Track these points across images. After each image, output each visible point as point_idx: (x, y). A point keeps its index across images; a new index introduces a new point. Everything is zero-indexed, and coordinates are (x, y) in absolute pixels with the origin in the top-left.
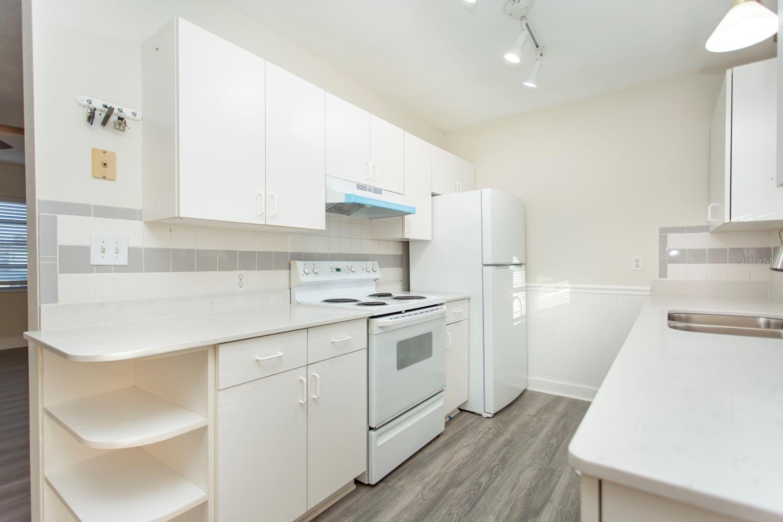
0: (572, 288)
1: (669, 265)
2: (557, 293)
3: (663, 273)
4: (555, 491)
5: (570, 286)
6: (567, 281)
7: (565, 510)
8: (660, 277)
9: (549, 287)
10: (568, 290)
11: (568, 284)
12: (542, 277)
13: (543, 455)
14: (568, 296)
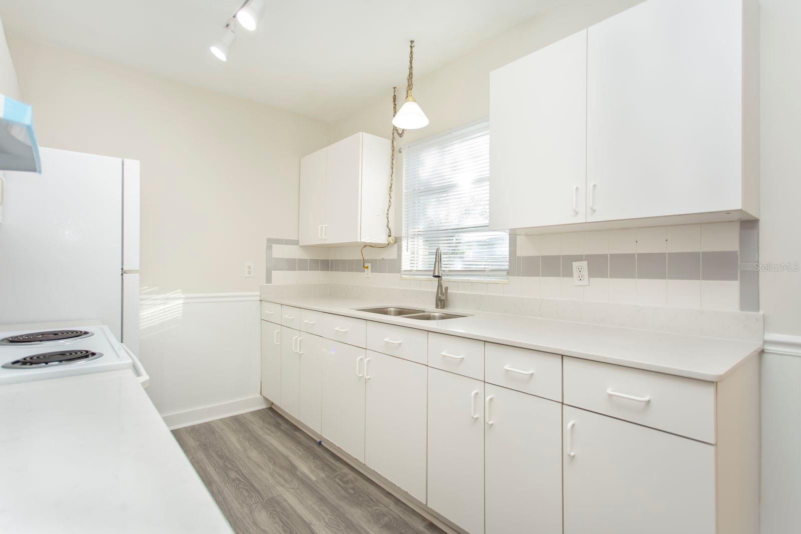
0: (186, 298)
1: (273, 272)
2: (167, 306)
3: (269, 279)
4: (302, 515)
5: (184, 296)
6: (180, 290)
7: (327, 521)
8: (267, 283)
9: (157, 299)
10: (181, 301)
11: (180, 294)
12: (146, 287)
13: (246, 494)
14: (181, 309)
